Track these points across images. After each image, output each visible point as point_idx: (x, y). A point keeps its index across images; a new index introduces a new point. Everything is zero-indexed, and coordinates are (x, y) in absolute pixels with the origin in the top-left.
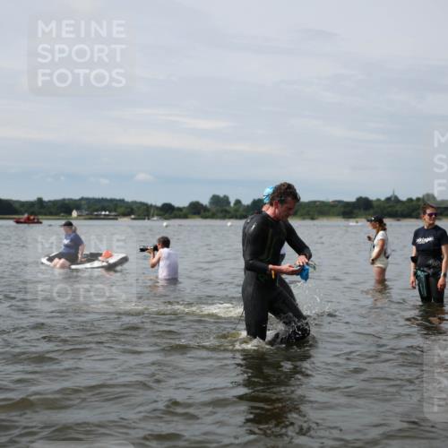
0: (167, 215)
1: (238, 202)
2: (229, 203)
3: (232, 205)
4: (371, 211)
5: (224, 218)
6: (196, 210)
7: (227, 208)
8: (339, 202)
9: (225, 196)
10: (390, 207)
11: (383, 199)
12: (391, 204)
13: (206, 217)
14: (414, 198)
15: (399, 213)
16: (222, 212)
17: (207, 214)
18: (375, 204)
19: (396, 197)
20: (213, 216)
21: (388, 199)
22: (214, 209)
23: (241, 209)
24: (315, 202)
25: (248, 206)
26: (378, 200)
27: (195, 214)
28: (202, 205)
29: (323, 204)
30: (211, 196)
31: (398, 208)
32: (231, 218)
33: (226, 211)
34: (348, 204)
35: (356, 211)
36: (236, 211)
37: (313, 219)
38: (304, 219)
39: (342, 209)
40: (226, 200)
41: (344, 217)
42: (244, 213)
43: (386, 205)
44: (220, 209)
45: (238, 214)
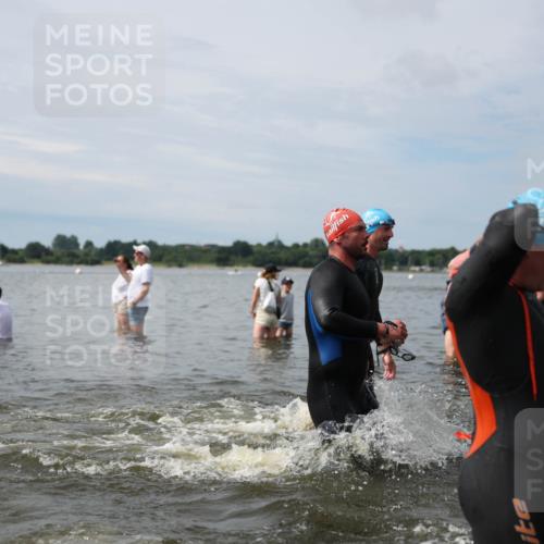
1: (89, 244)
2: (77, 245)
3: (81, 247)
4: (251, 258)
5: (71, 263)
6: (35, 253)
7: (75, 251)
8: (213, 246)
9: (72, 237)
10: (273, 253)
11: (264, 243)
12: (274, 250)
13: (48, 262)
14: (301, 243)
16: (68, 256)
17: (50, 258)
18: (255, 250)
19: (280, 242)
20: (57, 261)
21: (271, 244)
22: (58, 252)
23: (93, 253)
24: (183, 246)
25: (101, 250)
26: (259, 245)
27: (33, 257)
28: (43, 247)
29: (194, 249)
31: (283, 255)
32: (80, 263)
33: (74, 255)
34: (223, 250)
35: (233, 258)
36: (86, 255)
37: (181, 266)
38: (170, 266)
39: (217, 255)
40: (73, 241)
41: (218, 265)
42: (96, 258)
43: (269, 251)
44: (67, 252)
45: (89, 258)
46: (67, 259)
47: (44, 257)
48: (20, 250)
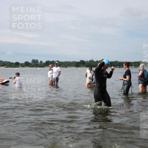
0: (17, 66)
1: (41, 62)
2: (38, 62)
3: (39, 62)
4: (85, 65)
5: (36, 67)
6: (27, 64)
7: (38, 64)
8: (75, 62)
9: (37, 60)
10: (91, 63)
11: (89, 61)
12: (91, 62)
13: (30, 67)
14: (98, 61)
15: (94, 65)
16: (36, 65)
17: (31, 66)
18: (86, 63)
19: (93, 60)
20: (33, 66)
21: (90, 61)
22: (33, 64)
24: (66, 62)
25: (44, 63)
26: (87, 61)
27: (27, 66)
28: (29, 63)
29: (69, 62)
30: (32, 60)
31: (94, 64)
32: (39, 67)
33: (37, 65)
34: (77, 63)
35: (80, 65)
36: (41, 65)
37: (66, 67)
38: (63, 67)
39: (75, 64)
40: (37, 61)
41: (76, 67)
42: (43, 66)
43: (90, 63)
44: (35, 64)
45: (41, 66)
46: (35, 66)
47: (29, 65)
48: (23, 63)
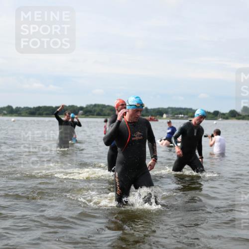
0: (216, 118)
13: (239, 119)
20: (243, 118)
27: (232, 117)
28: (237, 112)
46: (248, 118)
47: (237, 117)
48: (226, 113)
